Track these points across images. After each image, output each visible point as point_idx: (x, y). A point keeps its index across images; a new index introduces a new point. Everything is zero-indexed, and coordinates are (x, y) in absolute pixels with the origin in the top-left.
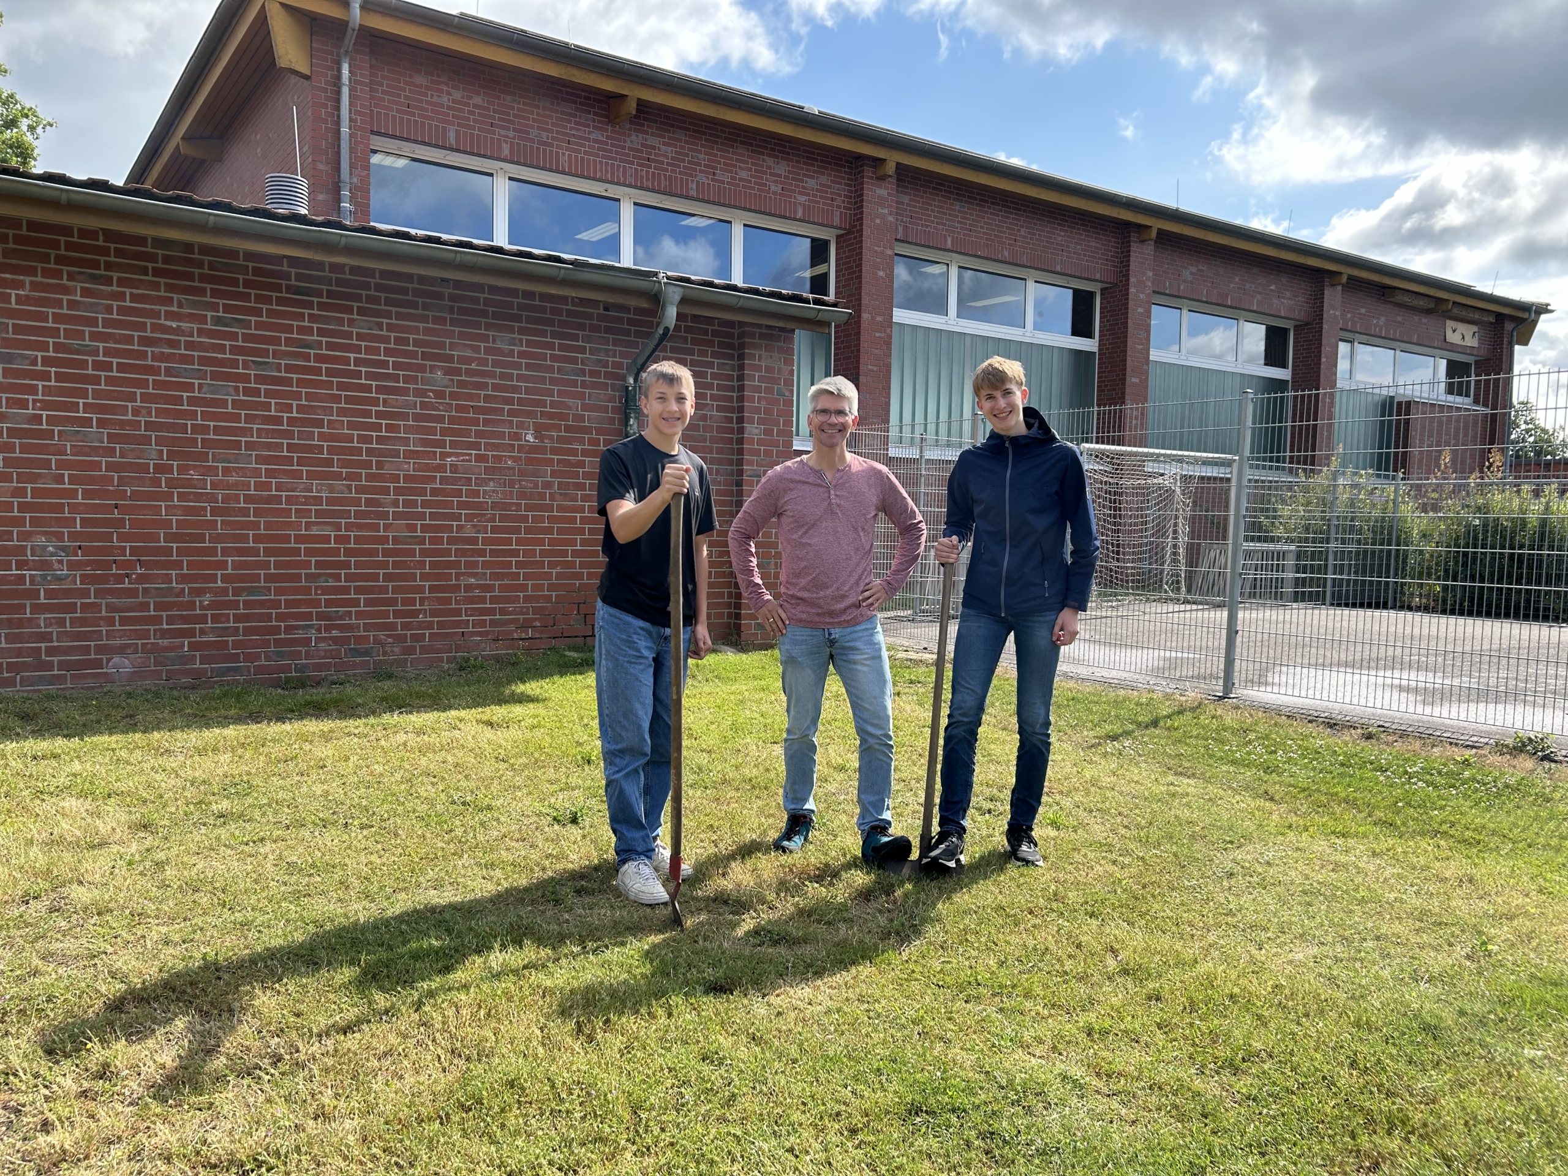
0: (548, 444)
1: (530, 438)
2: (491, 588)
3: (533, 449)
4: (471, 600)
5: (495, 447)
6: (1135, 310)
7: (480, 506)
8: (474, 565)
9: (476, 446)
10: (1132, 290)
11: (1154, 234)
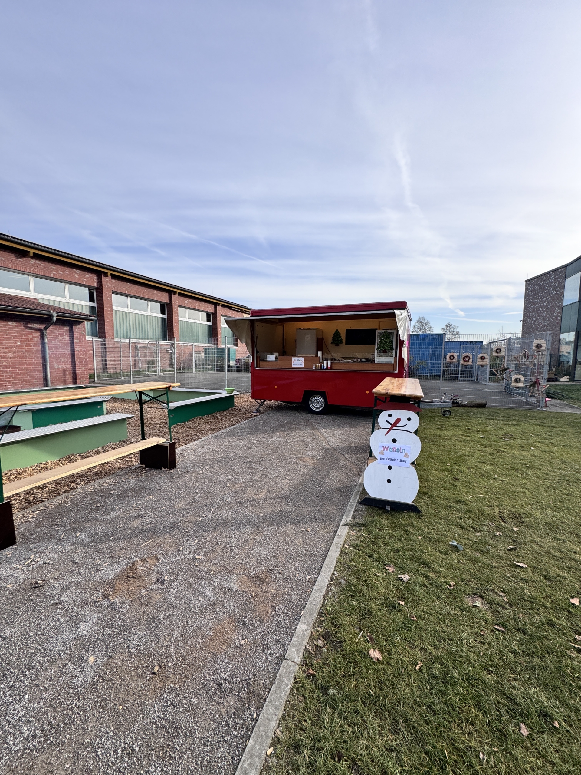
0: (24, 344)
1: (19, 343)
2: (12, 376)
3: (20, 346)
4: (7, 378)
5: (10, 345)
6: (174, 310)
7: (7, 358)
8: (6, 371)
9: (5, 345)
10: (173, 305)
11: (177, 293)
